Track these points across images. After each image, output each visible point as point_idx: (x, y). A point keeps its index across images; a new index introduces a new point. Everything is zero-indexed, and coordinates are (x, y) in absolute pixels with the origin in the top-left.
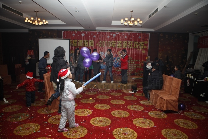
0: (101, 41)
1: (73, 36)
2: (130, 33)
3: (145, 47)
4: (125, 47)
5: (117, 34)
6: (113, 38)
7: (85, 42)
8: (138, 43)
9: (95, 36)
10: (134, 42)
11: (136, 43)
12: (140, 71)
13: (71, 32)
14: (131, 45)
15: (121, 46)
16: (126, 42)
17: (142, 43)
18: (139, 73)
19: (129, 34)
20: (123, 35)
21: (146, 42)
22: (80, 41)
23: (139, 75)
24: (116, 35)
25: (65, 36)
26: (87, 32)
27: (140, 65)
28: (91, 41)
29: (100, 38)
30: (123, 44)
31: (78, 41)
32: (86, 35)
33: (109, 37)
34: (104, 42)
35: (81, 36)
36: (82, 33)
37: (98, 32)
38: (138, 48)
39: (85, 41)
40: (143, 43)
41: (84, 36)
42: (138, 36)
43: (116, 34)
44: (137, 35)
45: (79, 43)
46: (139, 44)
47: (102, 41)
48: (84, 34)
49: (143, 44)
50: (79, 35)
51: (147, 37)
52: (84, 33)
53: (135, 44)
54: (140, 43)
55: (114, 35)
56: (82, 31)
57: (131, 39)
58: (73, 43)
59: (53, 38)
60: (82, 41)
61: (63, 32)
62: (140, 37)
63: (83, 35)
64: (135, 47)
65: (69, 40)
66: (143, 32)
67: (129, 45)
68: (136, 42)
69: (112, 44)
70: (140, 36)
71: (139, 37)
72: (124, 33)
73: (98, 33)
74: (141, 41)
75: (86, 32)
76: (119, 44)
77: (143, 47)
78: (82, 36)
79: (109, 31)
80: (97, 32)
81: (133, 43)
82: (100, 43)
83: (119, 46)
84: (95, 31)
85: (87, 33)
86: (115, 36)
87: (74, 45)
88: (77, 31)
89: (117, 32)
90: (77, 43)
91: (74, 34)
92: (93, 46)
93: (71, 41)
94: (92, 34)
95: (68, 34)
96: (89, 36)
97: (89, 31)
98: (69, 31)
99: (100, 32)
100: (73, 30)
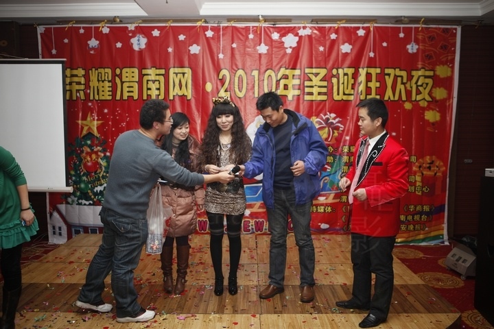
0: (224, 72)
1: (93, 48)
2: (367, 29)
3: (440, 94)
4: (345, 98)
5: (302, 32)
6: (285, 54)
7: (153, 77)
8: (404, 74)
9: (195, 49)
10: (387, 71)
11: (396, 77)
12: (419, 208)
13: (82, 31)
14: (370, 84)
15: (325, 94)
16: (350, 71)
17: (426, 77)
18: (410, 218)
19: (361, 33)
20: (333, 36)
21: (442, 71)
22: (124, 74)
23: (411, 227)
24: (297, 39)
26: (159, 28)
27: (418, 178)
28: (177, 70)
29: (221, 56)
30: (334, 80)
31: (118, 71)
32: (151, 41)
33: (263, 49)
34: (240, 72)
35: (128, 46)
36: (134, 33)
37: (213, 29)
38: (404, 98)
39: (152, 73)
40: (431, 73)
41: (143, 46)
42: (407, 40)
43: (297, 35)
44: (402, 35)
45: (122, 83)
46: (410, 78)
47: (233, 70)
48: (144, 41)
49: (430, 81)
50: (119, 45)
51: (448, 48)
52: (146, 31)
53: (389, 81)
54: (414, 73)
55: (290, 41)
56: (131, 27)
57: (372, 55)
58: (94, 83)
60: (136, 71)
62: (416, 47)
64: (389, 93)
65: (61, 65)
66: (428, 20)
67: (362, 88)
68: (398, 72)
69: (282, 82)
70: (417, 42)
71: (412, 48)
72: (337, 32)
73: (209, 34)
74: (420, 66)
75: (153, 28)
76: (316, 81)
77: (430, 94)
78: (136, 48)
79: (266, 19)
80: (205, 29)
81: (381, 78)
82: (222, 82)
83: (315, 90)
85: (156, 33)
86: (295, 45)
87: (98, 94)
88: (108, 27)
89: (303, 25)
90: (110, 84)
91: (98, 42)
92: (189, 97)
93: (84, 76)
94: (185, 37)
95: (66, 41)
96: (170, 50)
97: (166, 25)
98: (70, 25)
99: (221, 25)
100: (92, 23)
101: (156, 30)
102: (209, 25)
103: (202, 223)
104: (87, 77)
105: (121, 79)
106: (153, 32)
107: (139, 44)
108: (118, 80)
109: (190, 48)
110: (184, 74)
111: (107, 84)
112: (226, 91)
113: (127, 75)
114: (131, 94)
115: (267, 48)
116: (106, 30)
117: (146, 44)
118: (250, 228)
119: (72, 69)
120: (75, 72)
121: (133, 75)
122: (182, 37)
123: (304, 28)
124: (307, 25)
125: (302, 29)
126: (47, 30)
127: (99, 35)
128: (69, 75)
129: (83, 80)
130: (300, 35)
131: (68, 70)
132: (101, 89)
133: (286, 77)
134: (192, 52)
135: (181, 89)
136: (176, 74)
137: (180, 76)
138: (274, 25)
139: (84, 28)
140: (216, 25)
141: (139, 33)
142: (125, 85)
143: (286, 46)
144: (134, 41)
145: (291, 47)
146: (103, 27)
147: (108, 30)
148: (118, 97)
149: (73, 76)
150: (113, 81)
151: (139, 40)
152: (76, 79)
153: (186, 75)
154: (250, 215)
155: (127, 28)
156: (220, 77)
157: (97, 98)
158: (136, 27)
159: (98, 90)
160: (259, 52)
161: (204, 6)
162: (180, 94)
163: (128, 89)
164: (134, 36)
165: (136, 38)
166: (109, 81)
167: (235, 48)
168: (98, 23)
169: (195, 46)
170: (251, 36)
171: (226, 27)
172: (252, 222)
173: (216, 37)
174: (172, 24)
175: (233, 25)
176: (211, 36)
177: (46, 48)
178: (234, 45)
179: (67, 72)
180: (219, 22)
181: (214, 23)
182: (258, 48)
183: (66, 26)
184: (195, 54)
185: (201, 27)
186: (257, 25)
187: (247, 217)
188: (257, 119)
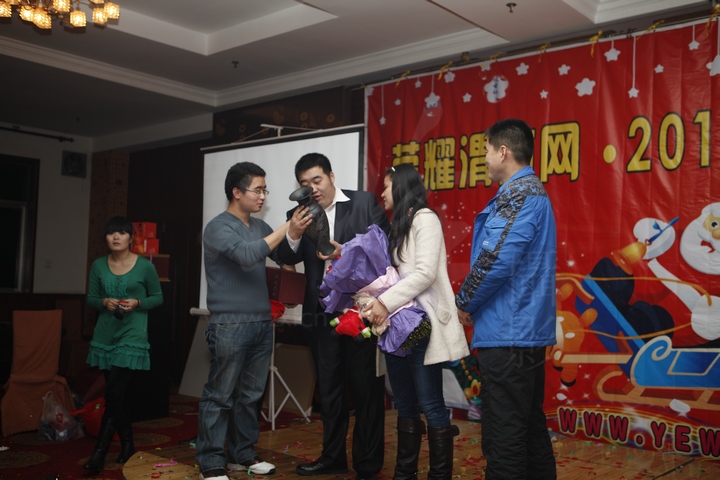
1: (431, 109)
9: (585, 87)
13: (418, 84)
22: (473, 145)
25: (383, 121)
26: (526, 60)
28: (555, 129)
31: (464, 140)
32: (515, 84)
34: (675, 119)
35: (480, 96)
36: (490, 75)
37: (618, 45)
41: (502, 95)
45: (470, 159)
47: (657, 116)
48: (503, 85)
52: (504, 70)
56: (486, 66)
58: (430, 163)
59: (273, 133)
61: (368, 91)
63: (496, 90)
73: (612, 55)
75: (517, 62)
78: (491, 99)
80: (607, 47)
82: (636, 142)
84: (593, 41)
85: (522, 69)
87: (435, 181)
88: (453, 72)
90: (452, 163)
91: (438, 98)
92: (574, 176)
93: (417, 153)
94: (569, 68)
95: (398, 102)
96: (544, 94)
97: (538, 52)
98: (403, 78)
99: (634, 35)
100: (431, 69)
101: (523, 65)
102: (612, 39)
103: (593, 420)
104: (421, 154)
105: (468, 153)
106: (518, 69)
107: (496, 92)
108: (463, 156)
109: (579, 87)
110: (566, 134)
111: (448, 163)
112: (643, 158)
113: (477, 145)
114: (481, 177)
116: (450, 78)
117: (506, 91)
118: (690, 443)
119: (404, 143)
120: (407, 148)
122: (564, 70)
126: (377, 90)
127: (441, 87)
128: (399, 154)
129: (415, 161)
131: (399, 146)
132: (439, 172)
134: (581, 94)
135: (560, 162)
136: (554, 135)
137: (560, 138)
139: (421, 79)
140: (624, 37)
141: (498, 73)
142: (475, 162)
144: (489, 88)
146: (446, 73)
147: (453, 76)
148: (462, 184)
149: (404, 154)
150: (456, 159)
151: (496, 86)
153: (570, 136)
154: (688, 414)
155: (479, 68)
156: (632, 133)
157: (433, 188)
158: (492, 65)
159: (435, 174)
160: (712, 74)
161: (599, 8)
162: (559, 170)
163: (477, 169)
164: (488, 81)
165: (493, 83)
166: (451, 159)
167: (660, 74)
168: (438, 67)
169: (586, 81)
170: (694, 45)
171: (644, 36)
172: (694, 432)
173: (625, 58)
174: (548, 50)
175: (658, 30)
176: (615, 58)
177: (374, 117)
178: (659, 69)
179: (397, 150)
180: (630, 31)
181: (621, 33)
182: (709, 66)
183: (398, 80)
184: (586, 96)
185: (598, 45)
186: (706, 20)
187: (682, 419)
188: (706, 211)
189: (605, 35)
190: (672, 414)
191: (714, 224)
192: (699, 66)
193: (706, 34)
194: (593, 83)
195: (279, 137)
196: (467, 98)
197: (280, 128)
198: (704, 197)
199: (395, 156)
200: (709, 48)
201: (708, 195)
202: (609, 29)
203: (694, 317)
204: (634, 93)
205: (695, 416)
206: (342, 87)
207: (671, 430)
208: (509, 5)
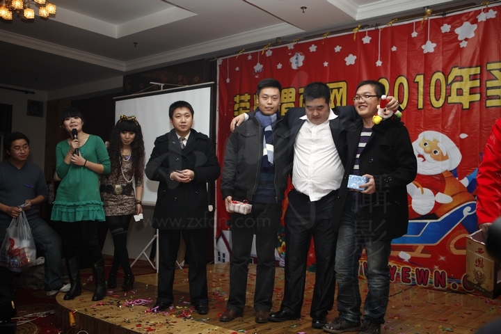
0: (384, 81)
1: (258, 73)
5: (482, 17)
6: (459, 50)
9: (350, 60)
13: (250, 57)
24: (475, 27)
25: (228, 80)
26: (315, 43)
28: (332, 85)
32: (309, 57)
33: (429, 47)
34: (402, 79)
35: (287, 65)
36: (293, 52)
37: (370, 34)
41: (301, 64)
43: (475, 21)
47: (393, 78)
48: (301, 58)
52: (302, 48)
55: (466, 31)
56: (291, 46)
60: (294, 90)
61: (219, 62)
69: (456, 86)
73: (367, 40)
75: (310, 44)
78: (294, 67)
79: (434, 9)
80: (363, 35)
84: (355, 31)
85: (313, 48)
86: (472, 35)
88: (271, 50)
89: (485, 7)
91: (262, 66)
93: (249, 101)
94: (341, 48)
95: (237, 69)
96: (326, 64)
97: (322, 38)
98: (240, 54)
99: (379, 27)
100: (258, 48)
101: (313, 45)
102: (366, 30)
104: (251, 101)
106: (310, 48)
107: (297, 63)
109: (346, 59)
110: (339, 89)
113: (285, 96)
115: (435, 45)
116: (269, 53)
117: (303, 62)
118: (410, 278)
119: (241, 95)
120: (243, 98)
121: (290, 95)
122: (338, 49)
123: (486, 10)
124: (489, 6)
125: (482, 13)
126: (224, 61)
127: (263, 60)
128: (238, 102)
129: (248, 105)
130: (479, 21)
131: (238, 96)
133: (460, 79)
134: (348, 64)
137: (335, 92)
138: (443, 15)
139: (252, 54)
140: (373, 29)
141: (298, 51)
142: (284, 106)
143: (459, 38)
144: (293, 60)
145: (466, 39)
146: (267, 50)
147: (271, 52)
149: (241, 101)
151: (297, 59)
152: (243, 105)
153: (341, 89)
154: (409, 260)
155: (287, 47)
158: (295, 46)
160: (425, 52)
161: (359, 10)
164: (292, 56)
165: (295, 57)
167: (395, 51)
168: (262, 47)
169: (351, 56)
170: (414, 34)
171: (385, 28)
172: (413, 271)
173: (374, 42)
174: (328, 37)
175: (394, 25)
176: (368, 42)
177: (223, 78)
178: (394, 49)
179: (237, 99)
180: (377, 25)
181: (372, 27)
182: (423, 47)
183: (237, 55)
184: (351, 65)
185: (358, 33)
186: (421, 19)
187: (406, 263)
188: (421, 136)
189: (362, 27)
190: (400, 260)
191: (425, 144)
192: (417, 48)
193: (421, 28)
194: (355, 57)
195: (162, 90)
196: (280, 66)
197: (162, 85)
198: (420, 127)
199: (236, 103)
200: (423, 36)
201: (422, 126)
202: (365, 24)
203: (413, 201)
204: (379, 63)
205: (413, 261)
206: (204, 59)
207: (399, 270)
208: (302, 8)
